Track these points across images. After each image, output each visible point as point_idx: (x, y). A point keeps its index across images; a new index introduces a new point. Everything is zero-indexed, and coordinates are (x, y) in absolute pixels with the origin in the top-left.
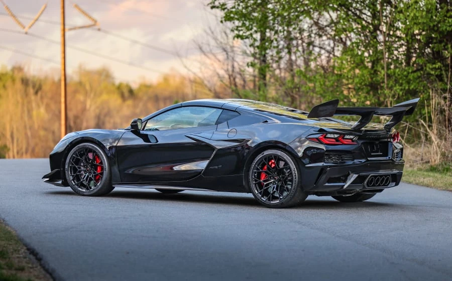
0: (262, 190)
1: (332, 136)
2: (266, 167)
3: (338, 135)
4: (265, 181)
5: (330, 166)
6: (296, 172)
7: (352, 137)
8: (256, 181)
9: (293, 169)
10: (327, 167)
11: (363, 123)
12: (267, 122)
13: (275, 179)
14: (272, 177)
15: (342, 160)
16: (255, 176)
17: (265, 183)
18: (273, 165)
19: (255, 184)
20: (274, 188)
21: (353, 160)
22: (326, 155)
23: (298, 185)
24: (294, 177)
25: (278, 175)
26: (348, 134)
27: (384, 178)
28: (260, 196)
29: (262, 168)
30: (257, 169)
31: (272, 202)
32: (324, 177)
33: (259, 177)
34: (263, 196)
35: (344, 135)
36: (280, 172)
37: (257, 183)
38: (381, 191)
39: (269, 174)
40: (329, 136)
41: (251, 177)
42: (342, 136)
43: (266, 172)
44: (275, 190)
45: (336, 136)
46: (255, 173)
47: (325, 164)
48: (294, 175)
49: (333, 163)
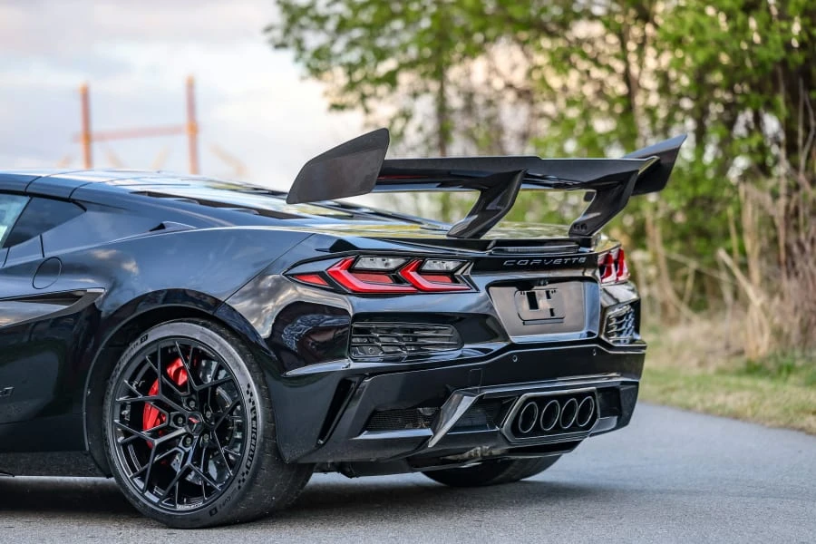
0: (149, 466)
1: (378, 264)
2: (156, 386)
3: (402, 261)
4: (156, 434)
5: (374, 372)
6: (256, 397)
7: (451, 265)
8: (127, 434)
9: (244, 388)
10: (362, 374)
11: (486, 213)
12: (162, 227)
13: (191, 424)
14: (180, 420)
15: (419, 346)
16: (122, 417)
17: (157, 442)
18: (183, 379)
19: (125, 445)
20: (187, 454)
21: (459, 346)
22: (359, 331)
23: (263, 444)
24: (250, 416)
25: (201, 408)
26: (435, 257)
27: (572, 405)
28: (142, 485)
29: (145, 389)
30: (131, 394)
31: (179, 507)
32: (352, 411)
33: (137, 420)
34: (150, 488)
35: (424, 258)
36: (207, 399)
37: (132, 442)
38: (570, 446)
39: (170, 409)
40: (365, 263)
41: (113, 421)
42: (415, 263)
43: (158, 403)
44: (189, 462)
45: (393, 263)
46: (123, 407)
47: (354, 366)
48: (249, 406)
49: (384, 361)
